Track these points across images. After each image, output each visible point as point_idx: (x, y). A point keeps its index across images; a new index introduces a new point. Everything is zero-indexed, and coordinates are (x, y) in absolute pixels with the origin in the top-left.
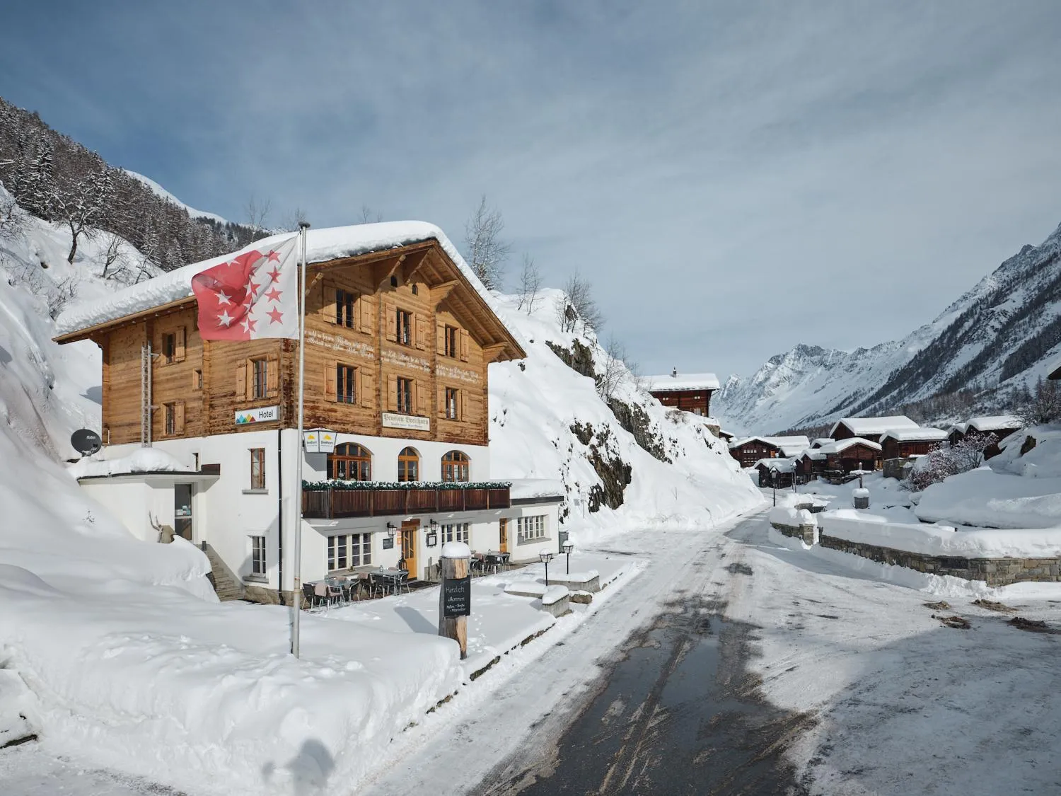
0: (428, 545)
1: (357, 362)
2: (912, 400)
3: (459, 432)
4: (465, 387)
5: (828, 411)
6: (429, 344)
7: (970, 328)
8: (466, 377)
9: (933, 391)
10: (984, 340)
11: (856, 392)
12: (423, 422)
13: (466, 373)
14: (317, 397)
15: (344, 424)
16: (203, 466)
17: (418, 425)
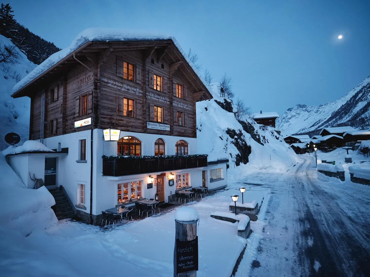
0: (170, 185)
1: (134, 97)
2: (341, 122)
3: (183, 132)
4: (185, 111)
5: (309, 127)
6: (169, 91)
7: (361, 97)
8: (186, 107)
9: (348, 119)
10: (367, 100)
11: (320, 120)
12: (167, 127)
13: (186, 105)
14: (113, 113)
15: (127, 127)
16: (62, 149)
17: (164, 128)
